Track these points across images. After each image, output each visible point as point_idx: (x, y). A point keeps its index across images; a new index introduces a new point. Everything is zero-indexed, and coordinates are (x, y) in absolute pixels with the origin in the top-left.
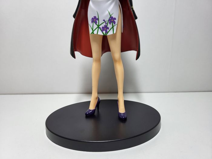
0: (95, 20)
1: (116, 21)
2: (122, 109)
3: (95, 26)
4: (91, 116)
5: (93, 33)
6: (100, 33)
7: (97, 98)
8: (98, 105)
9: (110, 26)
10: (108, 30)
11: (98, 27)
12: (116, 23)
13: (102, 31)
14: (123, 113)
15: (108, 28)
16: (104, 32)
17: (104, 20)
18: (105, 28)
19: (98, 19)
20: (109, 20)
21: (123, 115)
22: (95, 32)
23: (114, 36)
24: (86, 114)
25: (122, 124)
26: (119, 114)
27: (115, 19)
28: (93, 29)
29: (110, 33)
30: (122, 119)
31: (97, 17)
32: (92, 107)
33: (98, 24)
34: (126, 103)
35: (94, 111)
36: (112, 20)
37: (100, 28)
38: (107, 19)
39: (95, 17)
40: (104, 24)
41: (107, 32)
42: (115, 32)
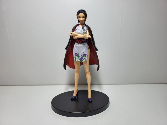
0: (77, 54)
1: (87, 56)
2: (90, 96)
3: (77, 57)
4: (74, 99)
5: (76, 60)
6: (79, 61)
7: (77, 90)
8: (77, 94)
9: (84, 58)
10: (83, 60)
11: (78, 58)
12: (87, 57)
13: (80, 60)
14: (90, 98)
15: (83, 59)
16: (81, 60)
17: (81, 55)
18: (82, 58)
19: (78, 54)
20: (83, 55)
21: (90, 99)
22: (77, 60)
23: (86, 62)
24: (72, 99)
25: (90, 104)
26: (88, 99)
27: (86, 55)
28: (75, 59)
29: (84, 61)
30: (90, 101)
31: (78, 53)
32: (75, 95)
33: (78, 56)
34: (92, 92)
35: (76, 97)
36: (85, 55)
37: (79, 58)
38: (82, 55)
39: (77, 53)
40: (81, 57)
41: (82, 60)
42: (86, 61)
